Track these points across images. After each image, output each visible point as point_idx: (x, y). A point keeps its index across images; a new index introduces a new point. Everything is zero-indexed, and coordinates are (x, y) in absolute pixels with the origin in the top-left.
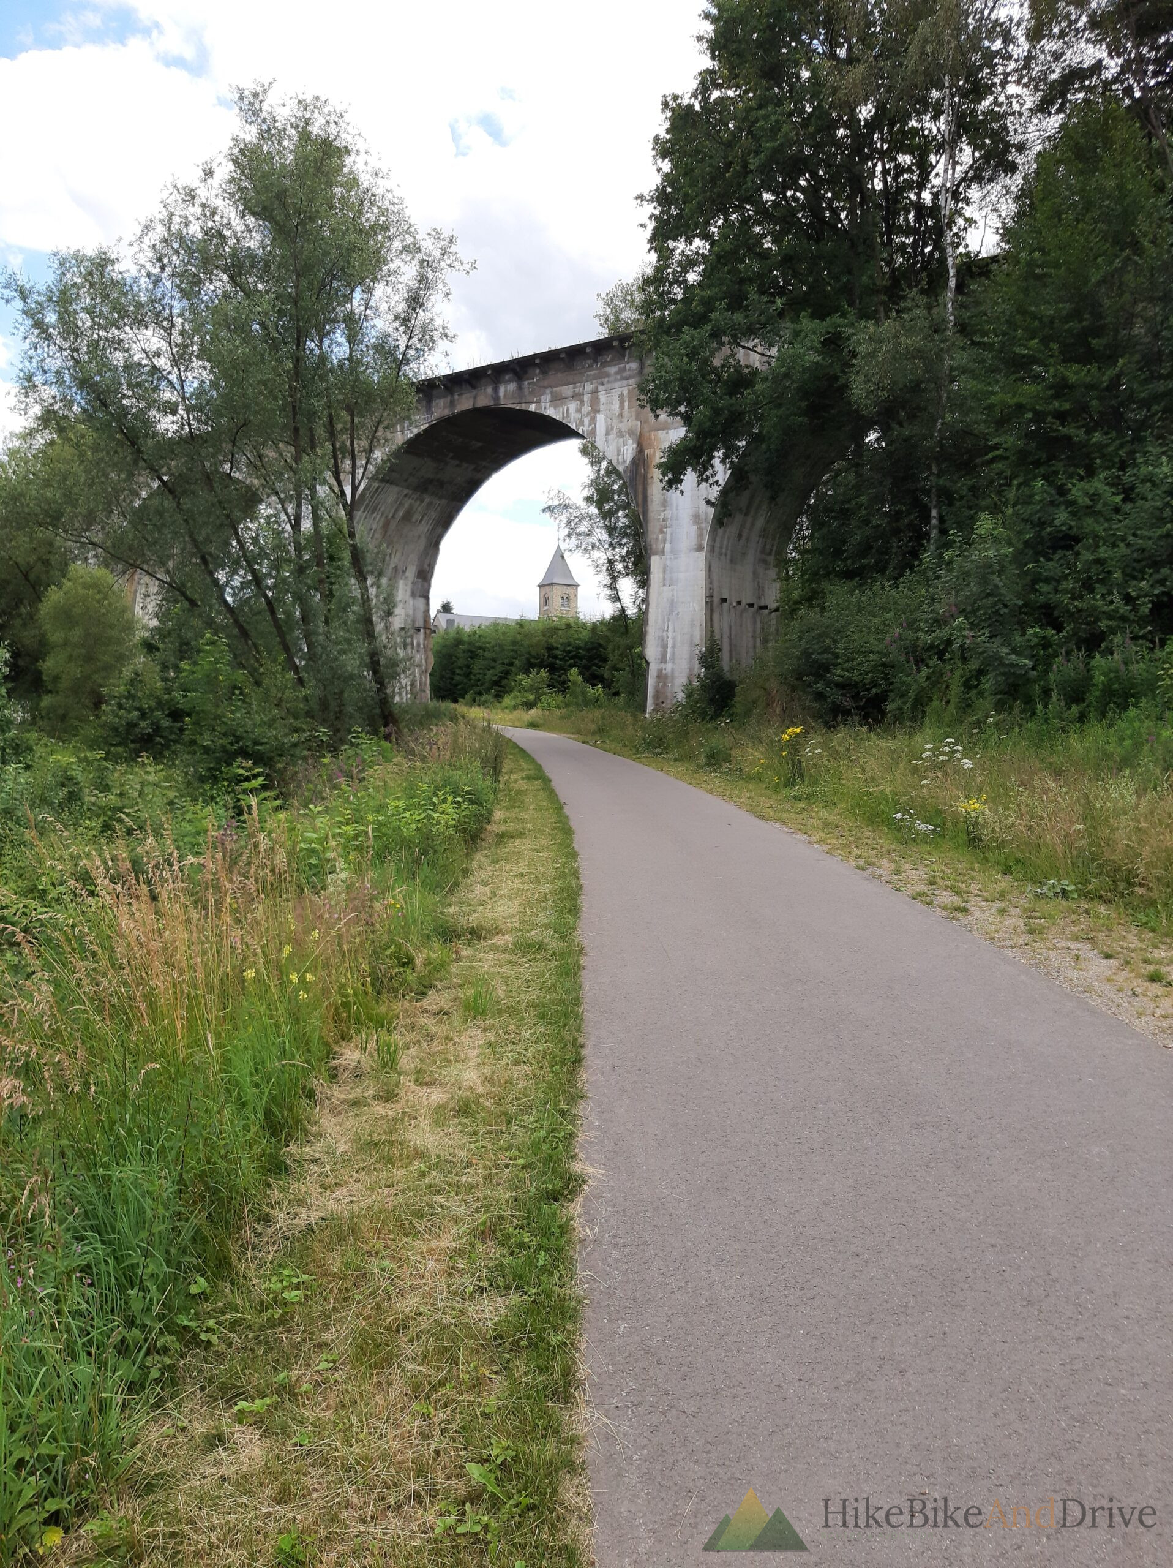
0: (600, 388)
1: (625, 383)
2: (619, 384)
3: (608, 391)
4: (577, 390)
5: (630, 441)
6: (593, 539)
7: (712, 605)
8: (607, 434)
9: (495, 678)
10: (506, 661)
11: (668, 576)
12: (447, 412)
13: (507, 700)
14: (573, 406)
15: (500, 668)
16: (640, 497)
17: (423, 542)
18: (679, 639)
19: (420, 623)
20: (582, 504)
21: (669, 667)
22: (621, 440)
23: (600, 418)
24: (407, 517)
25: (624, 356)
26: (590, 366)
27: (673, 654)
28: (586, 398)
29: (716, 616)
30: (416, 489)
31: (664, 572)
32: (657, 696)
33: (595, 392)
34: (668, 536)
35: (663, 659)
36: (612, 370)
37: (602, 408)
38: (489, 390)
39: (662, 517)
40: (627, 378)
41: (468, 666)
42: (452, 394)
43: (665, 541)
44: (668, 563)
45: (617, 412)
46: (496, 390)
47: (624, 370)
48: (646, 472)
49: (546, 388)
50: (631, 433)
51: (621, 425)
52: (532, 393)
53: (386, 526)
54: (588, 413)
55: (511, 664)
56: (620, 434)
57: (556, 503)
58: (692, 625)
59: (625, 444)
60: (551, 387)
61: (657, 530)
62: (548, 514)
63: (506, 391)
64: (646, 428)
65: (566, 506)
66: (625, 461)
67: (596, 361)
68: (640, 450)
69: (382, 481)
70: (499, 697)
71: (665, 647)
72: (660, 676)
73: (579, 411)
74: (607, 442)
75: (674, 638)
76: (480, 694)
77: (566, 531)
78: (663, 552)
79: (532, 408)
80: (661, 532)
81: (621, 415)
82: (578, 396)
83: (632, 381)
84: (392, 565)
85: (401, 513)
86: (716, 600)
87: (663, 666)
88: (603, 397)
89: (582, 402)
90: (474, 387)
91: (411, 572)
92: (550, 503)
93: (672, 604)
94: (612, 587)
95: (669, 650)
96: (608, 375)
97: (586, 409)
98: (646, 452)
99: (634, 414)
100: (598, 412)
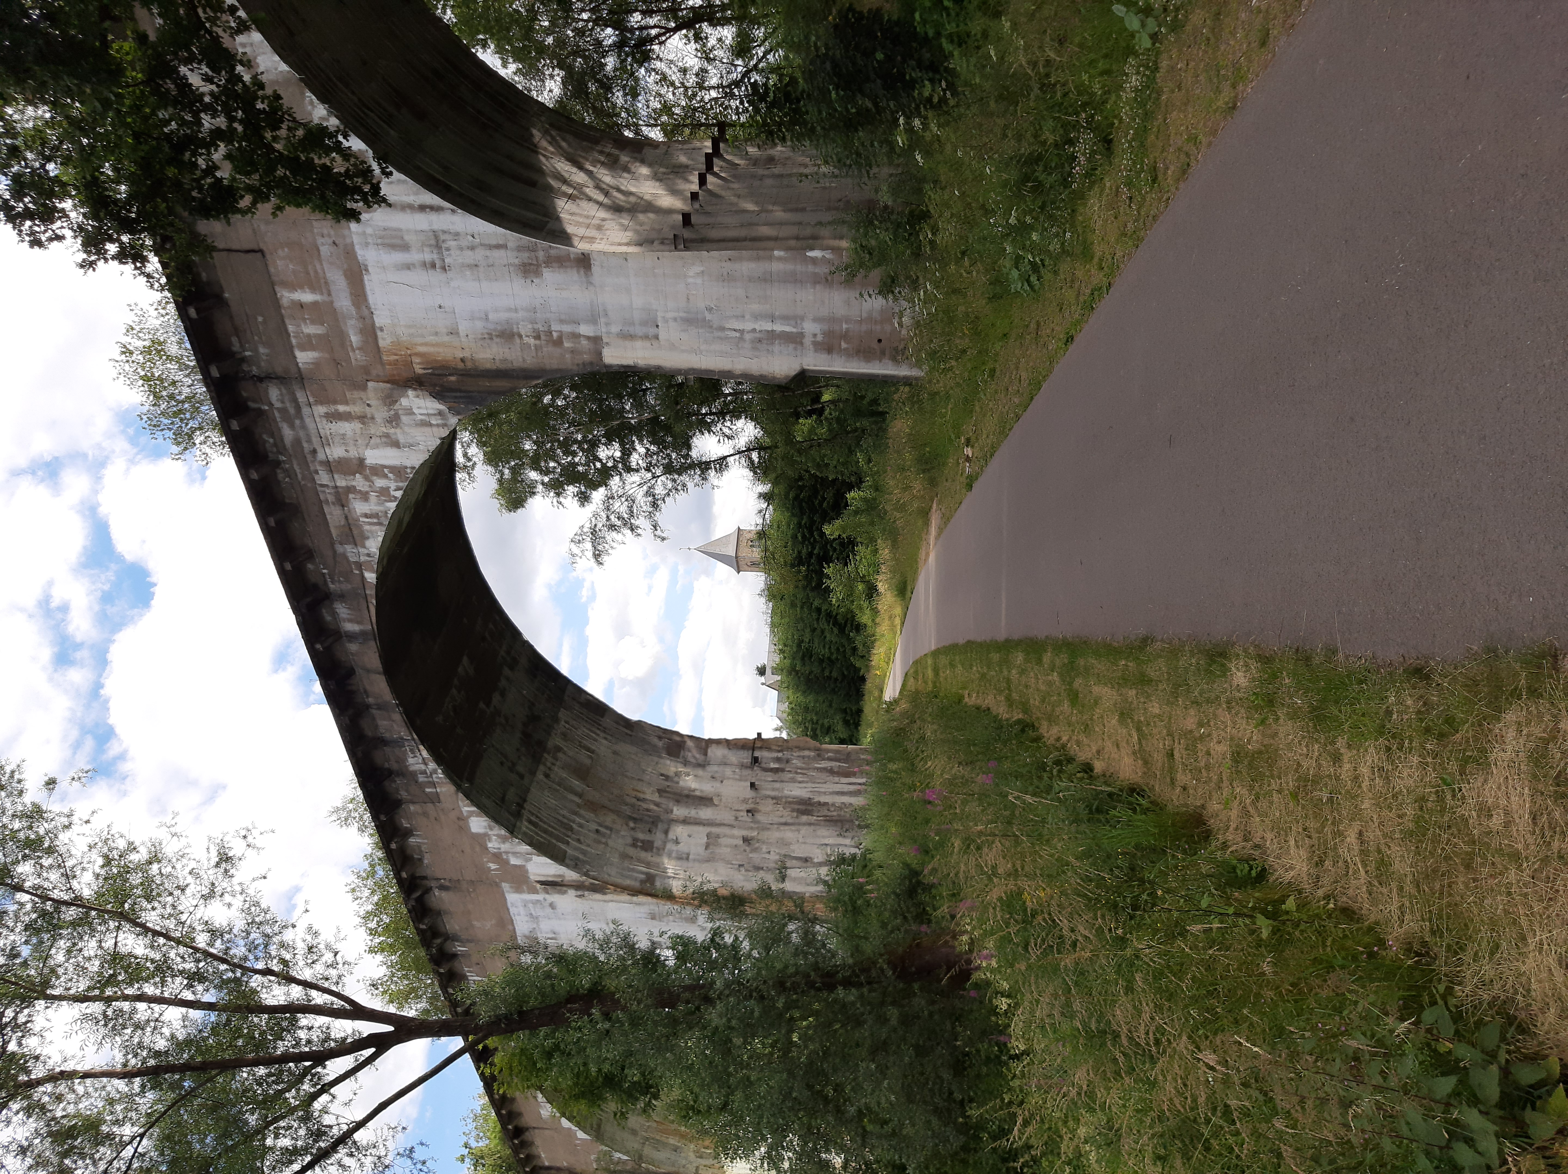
0: (321, 456)
1: (305, 410)
2: (308, 421)
4: (331, 498)
5: (404, 402)
7: (692, 241)
8: (396, 444)
10: (814, 616)
11: (639, 330)
14: (359, 507)
17: (625, 748)
18: (755, 307)
19: (745, 757)
21: (810, 328)
23: (375, 456)
24: (582, 773)
26: (290, 473)
28: (341, 482)
29: (714, 234)
30: (537, 759)
32: (864, 353)
33: (328, 465)
35: (795, 340)
37: (353, 453)
39: (532, 341)
40: (298, 408)
43: (576, 336)
44: (615, 329)
45: (356, 426)
47: (283, 411)
48: (455, 371)
49: (335, 552)
50: (390, 400)
51: (379, 420)
52: (347, 575)
54: (367, 478)
56: (394, 420)
59: (410, 412)
60: (332, 544)
61: (557, 351)
63: (350, 621)
64: (377, 370)
66: (440, 413)
67: (278, 463)
68: (418, 382)
71: (772, 337)
72: (828, 346)
73: (365, 497)
74: (410, 446)
75: (756, 317)
78: (596, 340)
79: (371, 577)
80: (559, 342)
81: (362, 418)
82: (342, 498)
83: (301, 397)
86: (687, 234)
87: (808, 341)
88: (336, 452)
89: (350, 489)
93: (692, 321)
95: (779, 327)
100: (361, 461)
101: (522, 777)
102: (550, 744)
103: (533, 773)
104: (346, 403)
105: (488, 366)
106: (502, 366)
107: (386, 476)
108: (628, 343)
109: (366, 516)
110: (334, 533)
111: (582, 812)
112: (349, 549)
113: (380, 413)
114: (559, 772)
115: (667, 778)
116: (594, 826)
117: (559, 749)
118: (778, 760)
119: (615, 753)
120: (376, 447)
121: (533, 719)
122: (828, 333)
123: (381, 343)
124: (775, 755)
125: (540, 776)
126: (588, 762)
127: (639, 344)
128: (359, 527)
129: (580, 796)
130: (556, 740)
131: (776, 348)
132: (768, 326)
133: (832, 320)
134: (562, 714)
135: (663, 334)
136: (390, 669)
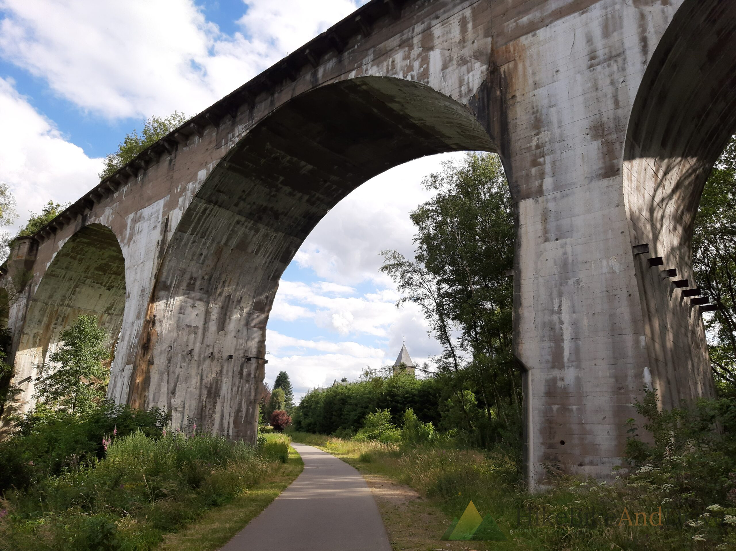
0: (434, 22)
1: (467, 4)
2: (459, 8)
4: (405, 37)
5: (477, 65)
7: (640, 261)
8: (445, 67)
11: (552, 225)
12: (266, 113)
14: (399, 57)
16: (496, 129)
18: (585, 323)
21: (570, 375)
22: (465, 68)
23: (435, 55)
24: (242, 246)
27: (577, 351)
28: (416, 40)
29: (648, 286)
30: (250, 216)
32: (550, 428)
33: (427, 29)
34: (548, 168)
35: (557, 362)
37: (436, 42)
39: (534, 143)
42: (272, 94)
43: (542, 175)
44: (551, 206)
45: (458, 39)
46: (314, 73)
48: (504, 94)
49: (368, 49)
50: (477, 56)
51: (462, 52)
52: (353, 61)
54: (419, 55)
56: (463, 62)
57: (392, 262)
59: (470, 71)
60: (374, 46)
62: (386, 272)
63: (325, 71)
64: (500, 40)
66: (470, 91)
68: (493, 70)
69: (209, 201)
71: (558, 340)
72: (553, 392)
73: (406, 57)
74: (444, 77)
75: (575, 324)
77: (401, 284)
78: (540, 192)
79: (352, 75)
80: (535, 163)
81: (463, 41)
82: (406, 42)
87: (556, 373)
88: (437, 31)
89: (411, 47)
91: (247, 303)
93: (566, 269)
95: (567, 346)
96: (444, 6)
97: (417, 51)
98: (504, 67)
99: (481, 32)
100: (432, 48)
101: (236, 205)
102: (260, 225)
103: (240, 213)
104: (474, 27)
105: (510, 116)
106: (511, 126)
107: (421, 66)
108: (539, 218)
109: (393, 62)
110: (382, 45)
111: (214, 245)
112: (371, 57)
113: (467, 52)
114: (241, 231)
115: (239, 301)
116: (205, 252)
117: (257, 231)
118: (249, 374)
119: (256, 268)
120: (442, 55)
121: (276, 215)
122: (565, 393)
123: (523, 39)
124: (253, 372)
125: (237, 218)
126: (250, 250)
127: (539, 227)
128: (385, 60)
129: (226, 244)
130: (263, 230)
131: (547, 344)
132: (567, 334)
133: (580, 395)
134: (280, 235)
135: (549, 245)
136: (294, 103)
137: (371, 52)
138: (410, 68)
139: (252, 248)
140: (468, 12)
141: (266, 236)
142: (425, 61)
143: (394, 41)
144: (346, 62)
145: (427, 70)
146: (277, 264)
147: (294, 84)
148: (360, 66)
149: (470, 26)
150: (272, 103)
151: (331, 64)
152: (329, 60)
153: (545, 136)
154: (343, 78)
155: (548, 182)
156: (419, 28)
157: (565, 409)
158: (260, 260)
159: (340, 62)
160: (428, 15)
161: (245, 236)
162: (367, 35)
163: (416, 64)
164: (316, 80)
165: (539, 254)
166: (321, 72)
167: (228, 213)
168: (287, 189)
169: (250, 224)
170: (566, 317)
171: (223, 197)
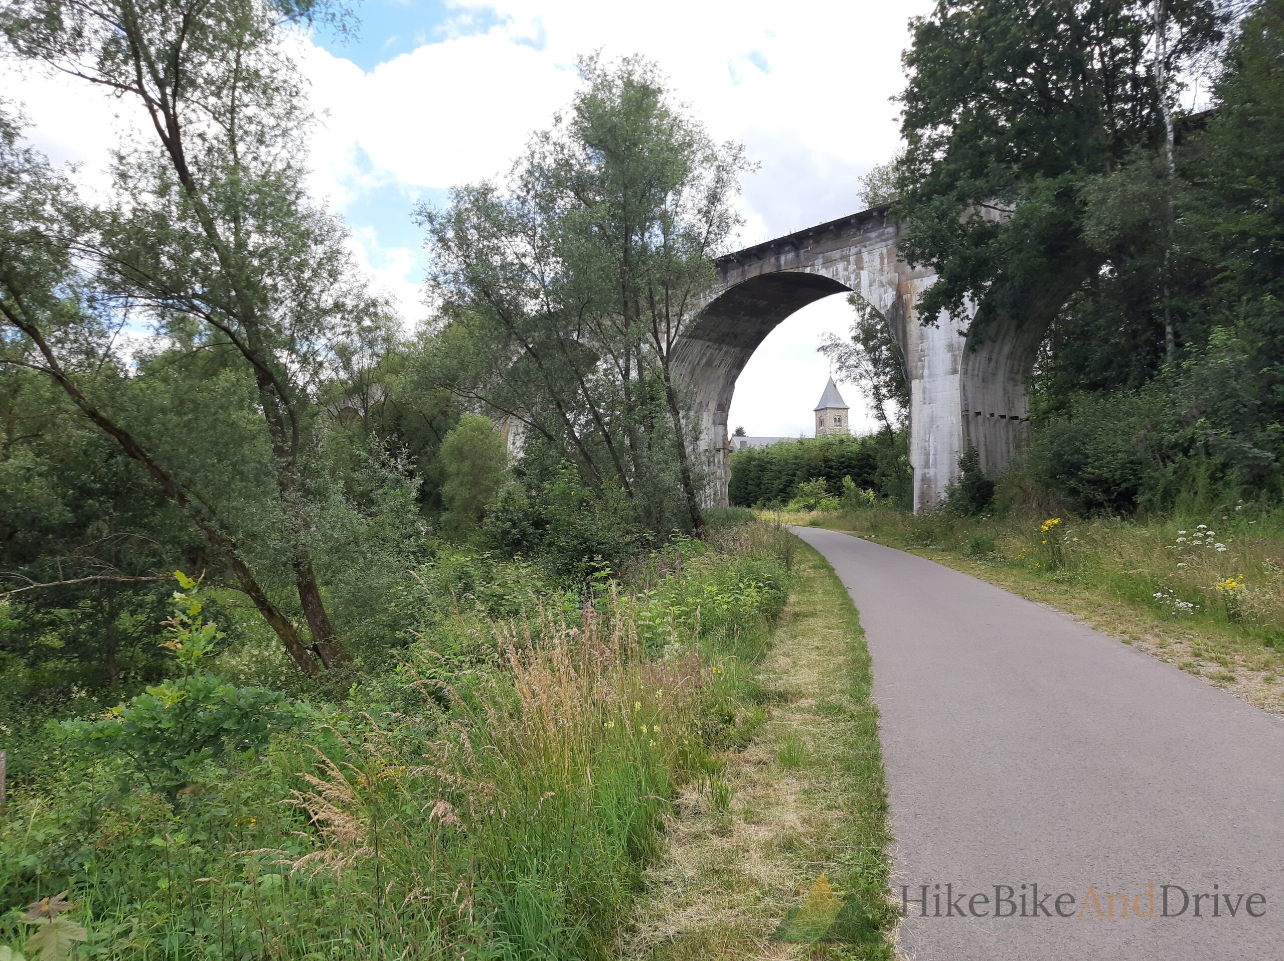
0: (863, 250)
1: (884, 244)
2: (879, 245)
3: (870, 252)
4: (844, 253)
5: (890, 290)
6: (860, 370)
7: (967, 416)
8: (871, 285)
9: (781, 487)
10: (790, 472)
11: (927, 396)
12: (739, 280)
13: (792, 505)
14: (841, 266)
15: (784, 478)
16: (901, 335)
17: (721, 382)
18: (939, 447)
19: (720, 445)
20: (851, 343)
21: (931, 472)
22: (883, 289)
23: (864, 274)
24: (709, 363)
25: (882, 223)
26: (855, 234)
27: (935, 460)
28: (852, 259)
29: (972, 428)
30: (715, 341)
31: (924, 392)
32: (923, 495)
33: (859, 253)
34: (926, 364)
35: (927, 465)
36: (873, 235)
37: (865, 265)
38: (773, 260)
39: (920, 348)
40: (885, 241)
41: (759, 478)
42: (743, 266)
43: (923, 368)
44: (927, 385)
45: (878, 267)
46: (778, 259)
47: (883, 234)
48: (905, 314)
49: (819, 254)
50: (890, 283)
51: (882, 278)
52: (808, 259)
53: (692, 372)
54: (854, 271)
55: (794, 475)
56: (882, 285)
57: (829, 343)
58: (951, 435)
59: (886, 292)
60: (822, 253)
61: (916, 359)
62: (822, 353)
63: (786, 259)
64: (903, 278)
65: (837, 345)
66: (886, 306)
67: (859, 229)
68: (899, 296)
69: (690, 337)
70: (785, 502)
71: (927, 455)
72: (925, 479)
73: (846, 269)
74: (871, 291)
75: (935, 448)
76: (769, 500)
77: (838, 365)
78: (922, 377)
79: (808, 270)
80: (920, 360)
81: (882, 270)
82: (844, 258)
83: (890, 242)
84: (698, 401)
85: (704, 361)
86: (971, 414)
87: (926, 470)
88: (865, 257)
89: (849, 262)
90: (760, 258)
91: (712, 406)
92: (824, 344)
93: (932, 419)
94: (878, 407)
95: (931, 457)
96: (869, 239)
97: (852, 267)
98: (905, 297)
99: (893, 267)
100: (862, 269)
101: (708, 335)
102: (723, 346)
103: (709, 340)
104: (888, 262)
107: (856, 280)
108: (921, 391)
109: (837, 269)
110: (828, 254)
111: (690, 366)
112: (821, 260)
113: (884, 279)
114: (709, 352)
115: (707, 405)
116: (684, 373)
117: (721, 350)
118: (719, 462)
119: (719, 377)
120: (869, 275)
121: (736, 336)
122: (930, 480)
123: (916, 280)
124: (722, 461)
125: (708, 344)
126: (714, 365)
127: (921, 396)
128: (831, 266)
129: (698, 364)
130: (725, 348)
131: (923, 456)
132: (932, 453)
133: (936, 480)
134: (738, 349)
135: (926, 406)
136: (762, 277)
137: (820, 256)
138: (849, 279)
139: (717, 362)
140: (885, 251)
141: (727, 352)
142: (858, 276)
143: (836, 254)
144: (802, 258)
145: (859, 283)
146: (734, 371)
147: (761, 262)
148: (813, 265)
149: (886, 261)
150: (743, 273)
151: (791, 256)
152: (789, 252)
153: (925, 345)
154: (800, 270)
155: (926, 372)
156: (854, 250)
157: (929, 487)
158: (722, 371)
159: (797, 256)
160: (860, 242)
161: (712, 354)
162: (817, 242)
163: (853, 277)
164: (780, 265)
165: (921, 411)
166: (783, 259)
167: (701, 342)
168: (747, 318)
169: (716, 346)
170: (931, 444)
171: (700, 332)
